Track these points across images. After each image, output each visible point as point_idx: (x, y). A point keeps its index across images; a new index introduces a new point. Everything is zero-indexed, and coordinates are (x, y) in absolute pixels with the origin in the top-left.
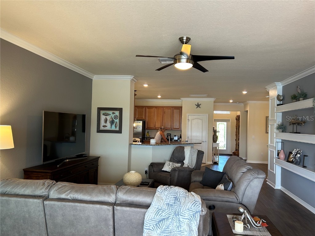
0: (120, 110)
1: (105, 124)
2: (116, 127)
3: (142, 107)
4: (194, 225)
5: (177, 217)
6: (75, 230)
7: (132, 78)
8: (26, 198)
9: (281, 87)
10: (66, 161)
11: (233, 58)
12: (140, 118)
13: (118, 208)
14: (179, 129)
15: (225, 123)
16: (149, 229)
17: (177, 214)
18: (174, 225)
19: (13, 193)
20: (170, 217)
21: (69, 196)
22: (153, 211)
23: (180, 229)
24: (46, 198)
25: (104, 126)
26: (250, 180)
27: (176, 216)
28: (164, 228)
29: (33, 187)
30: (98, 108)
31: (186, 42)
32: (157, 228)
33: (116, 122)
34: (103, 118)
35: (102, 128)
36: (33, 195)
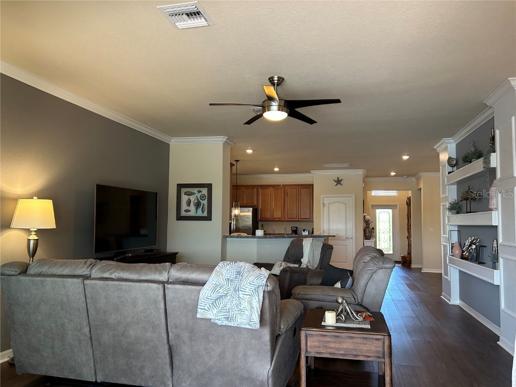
0: (209, 187)
1: (187, 208)
2: (203, 212)
3: (253, 187)
4: (254, 301)
5: (238, 293)
6: (120, 317)
7: (225, 140)
8: (64, 277)
9: (454, 145)
10: (127, 255)
11: (338, 101)
12: (250, 204)
13: (170, 286)
14: (310, 220)
15: (390, 211)
16: (204, 309)
17: (236, 290)
18: (234, 303)
19: (49, 273)
20: (228, 293)
21: (113, 275)
22: (210, 287)
23: (239, 307)
24: (87, 277)
25: (187, 211)
26: (372, 271)
27: (235, 292)
28: (221, 307)
29: (73, 266)
30: (178, 184)
31: (277, 83)
32: (213, 307)
33: (203, 204)
34: (185, 198)
35: (183, 214)
36: (73, 274)
